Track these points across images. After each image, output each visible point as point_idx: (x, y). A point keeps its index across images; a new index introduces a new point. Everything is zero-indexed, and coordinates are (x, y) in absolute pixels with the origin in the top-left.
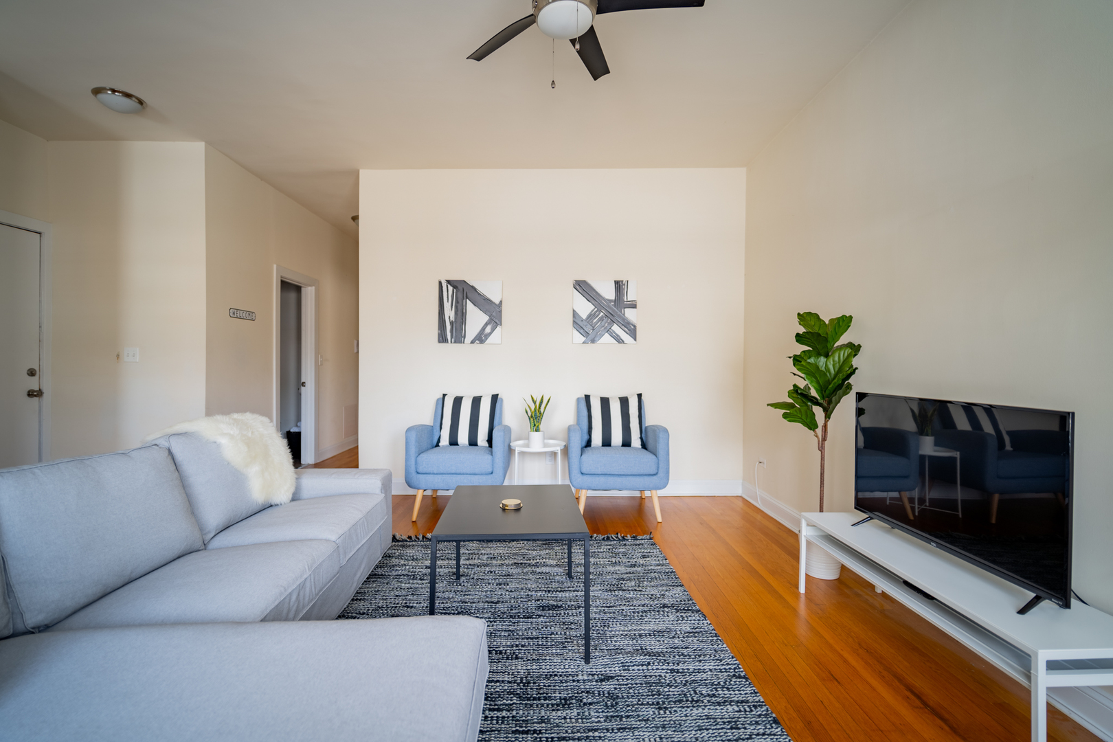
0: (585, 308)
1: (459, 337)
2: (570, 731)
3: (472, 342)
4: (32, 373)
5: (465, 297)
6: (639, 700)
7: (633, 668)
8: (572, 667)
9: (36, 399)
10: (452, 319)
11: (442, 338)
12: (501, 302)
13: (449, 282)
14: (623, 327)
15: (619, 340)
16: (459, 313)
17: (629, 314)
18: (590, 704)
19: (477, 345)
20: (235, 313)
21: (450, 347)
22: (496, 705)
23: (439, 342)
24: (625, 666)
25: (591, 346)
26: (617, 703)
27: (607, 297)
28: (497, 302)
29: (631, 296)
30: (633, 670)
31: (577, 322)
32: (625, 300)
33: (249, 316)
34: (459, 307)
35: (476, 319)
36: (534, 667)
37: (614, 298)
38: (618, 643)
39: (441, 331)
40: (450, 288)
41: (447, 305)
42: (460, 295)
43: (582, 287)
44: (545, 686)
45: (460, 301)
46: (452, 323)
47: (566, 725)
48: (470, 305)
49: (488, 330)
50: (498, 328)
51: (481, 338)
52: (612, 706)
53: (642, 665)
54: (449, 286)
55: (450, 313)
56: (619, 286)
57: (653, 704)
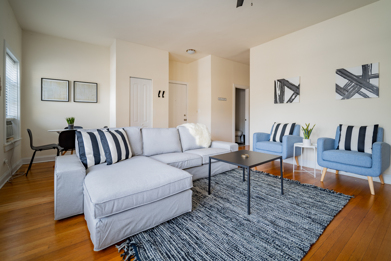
0: (343, 82)
1: (282, 101)
2: (219, 223)
3: (287, 102)
4: (185, 115)
5: (284, 85)
6: (249, 230)
7: (261, 223)
8: (242, 213)
9: (186, 121)
10: (279, 94)
11: (276, 102)
12: (299, 85)
13: (278, 80)
14: (368, 89)
15: (365, 96)
16: (282, 92)
17: (373, 82)
18: (233, 222)
19: (289, 103)
20: (220, 99)
21: (279, 105)
22: (211, 209)
23: (275, 103)
24: (259, 221)
25: (346, 100)
26: (240, 226)
27: (356, 75)
28: (297, 85)
29: (374, 71)
30: (261, 224)
31: (338, 89)
32: (370, 74)
33: (225, 99)
34: (282, 90)
35: (288, 93)
36: (232, 207)
37: (361, 74)
38: (268, 216)
39: (275, 99)
40: (279, 83)
41: (277, 89)
42: (282, 84)
43: (342, 72)
44: (228, 212)
45: (282, 87)
46: (279, 96)
47: (220, 221)
48: (286, 88)
49: (293, 97)
50: (298, 96)
51: (291, 101)
52: (238, 226)
53: (265, 224)
54: (278, 82)
55: (278, 92)
56: (365, 68)
57: (252, 234)
